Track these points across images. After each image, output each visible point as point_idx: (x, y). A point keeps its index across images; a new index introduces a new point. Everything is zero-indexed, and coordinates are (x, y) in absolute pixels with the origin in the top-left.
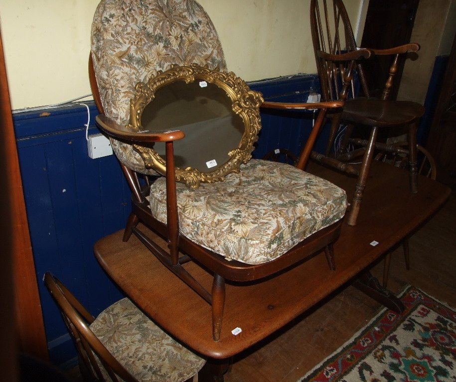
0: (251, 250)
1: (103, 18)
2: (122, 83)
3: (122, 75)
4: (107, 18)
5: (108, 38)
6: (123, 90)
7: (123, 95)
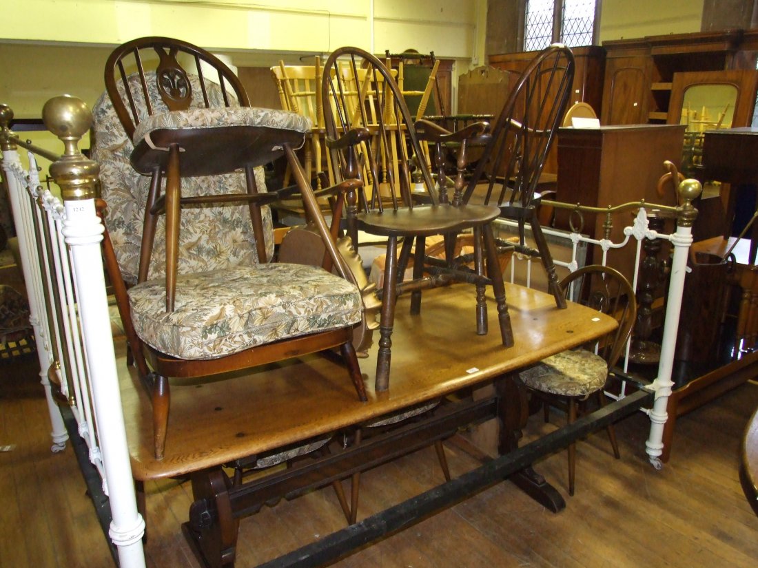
0: (183, 339)
1: (99, 110)
2: (112, 178)
3: (112, 170)
4: (103, 109)
5: (102, 131)
6: (112, 187)
7: (111, 192)
